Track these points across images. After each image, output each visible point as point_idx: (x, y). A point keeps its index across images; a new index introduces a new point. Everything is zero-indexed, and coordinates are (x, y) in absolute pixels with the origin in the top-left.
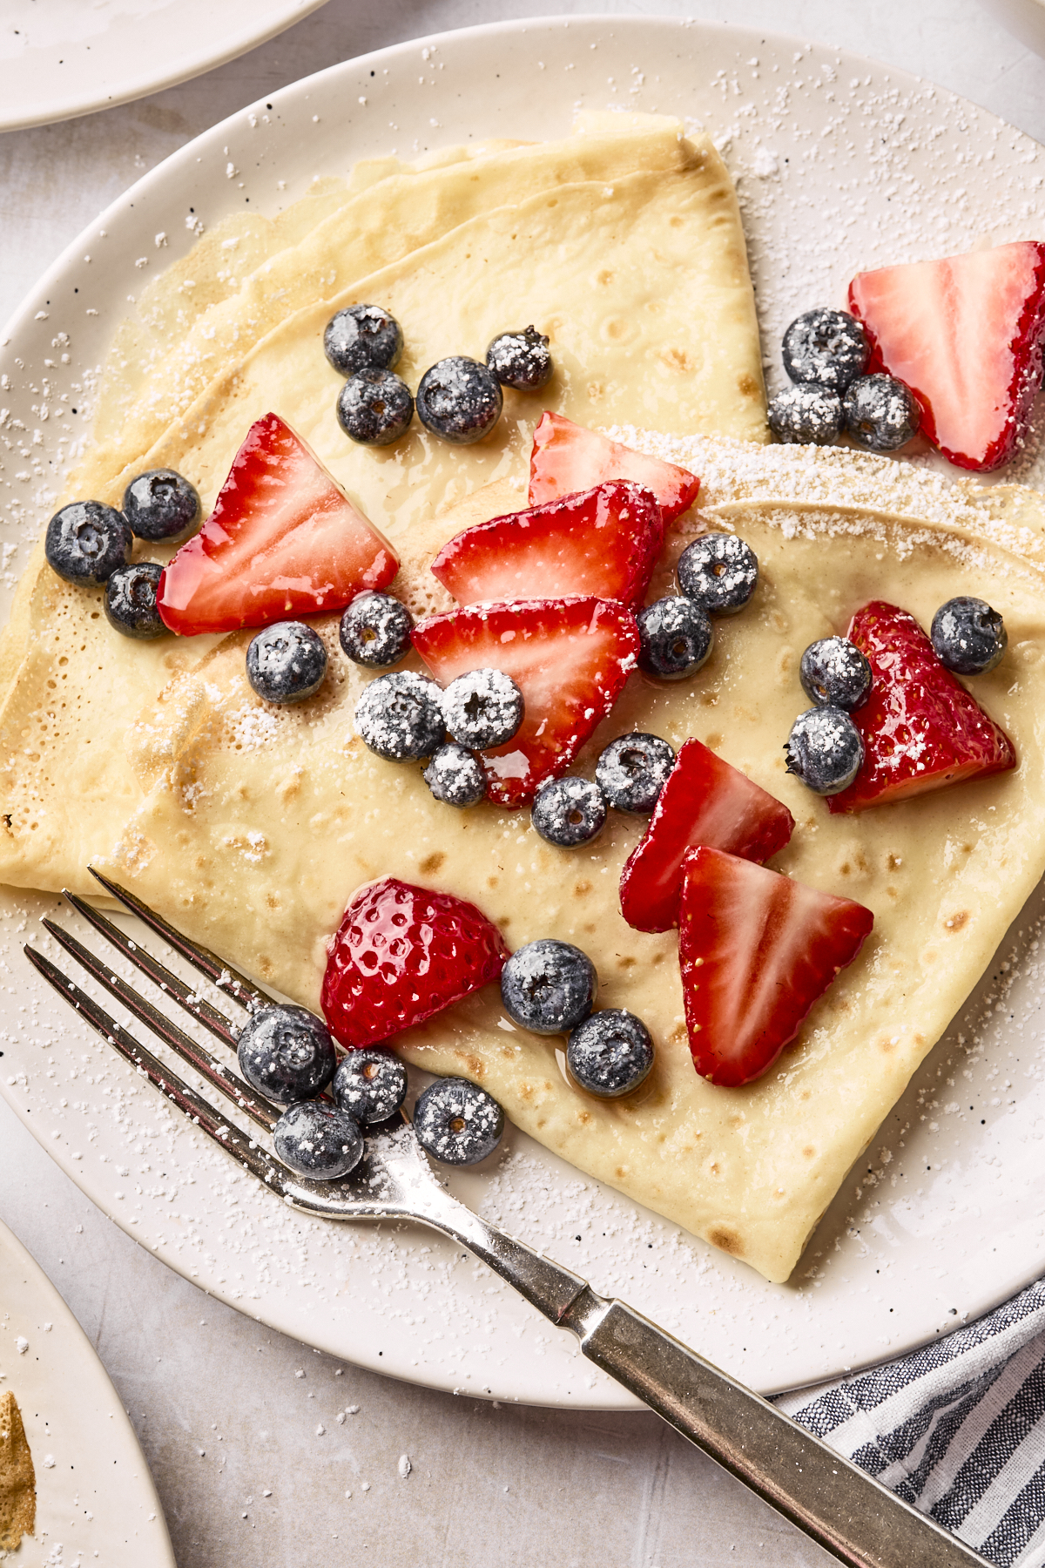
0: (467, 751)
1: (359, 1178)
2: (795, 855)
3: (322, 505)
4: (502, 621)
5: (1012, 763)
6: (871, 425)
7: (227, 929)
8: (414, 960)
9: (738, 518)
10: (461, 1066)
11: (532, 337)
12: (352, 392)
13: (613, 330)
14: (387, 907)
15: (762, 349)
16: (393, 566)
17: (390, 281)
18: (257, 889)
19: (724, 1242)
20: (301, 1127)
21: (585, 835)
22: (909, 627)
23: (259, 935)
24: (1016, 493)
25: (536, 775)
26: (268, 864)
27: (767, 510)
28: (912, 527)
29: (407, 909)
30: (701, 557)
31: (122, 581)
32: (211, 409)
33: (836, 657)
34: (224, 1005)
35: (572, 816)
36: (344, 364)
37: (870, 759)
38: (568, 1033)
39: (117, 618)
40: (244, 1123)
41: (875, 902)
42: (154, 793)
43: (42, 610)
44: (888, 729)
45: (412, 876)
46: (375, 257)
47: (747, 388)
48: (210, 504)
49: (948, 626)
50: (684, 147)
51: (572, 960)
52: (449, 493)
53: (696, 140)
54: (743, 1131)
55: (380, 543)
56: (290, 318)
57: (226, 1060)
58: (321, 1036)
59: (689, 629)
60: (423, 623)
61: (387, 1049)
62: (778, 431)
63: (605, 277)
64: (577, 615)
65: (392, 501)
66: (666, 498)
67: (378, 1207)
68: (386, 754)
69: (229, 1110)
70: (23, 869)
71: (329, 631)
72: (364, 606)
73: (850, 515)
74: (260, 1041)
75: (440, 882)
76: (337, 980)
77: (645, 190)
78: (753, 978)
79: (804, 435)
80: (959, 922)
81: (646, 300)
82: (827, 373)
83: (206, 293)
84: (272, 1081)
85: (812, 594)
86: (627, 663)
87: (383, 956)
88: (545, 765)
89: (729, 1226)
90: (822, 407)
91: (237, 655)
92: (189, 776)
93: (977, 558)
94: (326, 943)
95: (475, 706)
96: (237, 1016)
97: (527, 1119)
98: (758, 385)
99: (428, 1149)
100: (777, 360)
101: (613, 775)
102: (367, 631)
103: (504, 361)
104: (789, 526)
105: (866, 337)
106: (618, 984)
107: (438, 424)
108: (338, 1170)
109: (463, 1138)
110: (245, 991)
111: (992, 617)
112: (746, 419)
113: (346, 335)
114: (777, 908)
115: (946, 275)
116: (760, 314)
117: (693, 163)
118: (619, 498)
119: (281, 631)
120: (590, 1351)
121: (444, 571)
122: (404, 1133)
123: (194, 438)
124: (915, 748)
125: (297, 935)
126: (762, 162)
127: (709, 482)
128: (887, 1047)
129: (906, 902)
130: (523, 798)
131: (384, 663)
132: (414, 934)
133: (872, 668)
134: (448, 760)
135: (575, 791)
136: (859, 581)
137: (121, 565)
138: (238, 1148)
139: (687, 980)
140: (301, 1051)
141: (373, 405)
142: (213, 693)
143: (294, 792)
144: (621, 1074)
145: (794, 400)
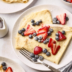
0: (40, 40)
1: (36, 61)
2: (56, 43)
3: (32, 29)
4: (41, 33)
5: (66, 38)
6: (58, 23)
7: (29, 49)
8: (38, 50)
9: (52, 28)
10: (41, 55)
11: (41, 20)
12: (32, 23)
13: (45, 19)
14: (37, 48)
15: (52, 20)
16: (35, 31)
17: (34, 18)
18: (30, 47)
19: (55, 62)
20: (33, 59)
21: (46, 43)
22: (61, 32)
23: (30, 50)
24: (65, 25)
25: (43, 40)
26: (31, 46)
27: (53, 27)
28: (60, 27)
29: (38, 48)
30: (50, 29)
31: (22, 34)
32: (26, 25)
33: (57, 34)
34: (29, 53)
35: (45, 42)
36: (32, 22)
37: (59, 38)
38: (46, 53)
39: (22, 35)
40: (31, 59)
41: (60, 45)
42: (25, 43)
43: (18, 35)
44: (60, 37)
45: (38, 46)
46: (33, 17)
47: (52, 22)
48: (26, 29)
49: (62, 32)
50: (47, 10)
51: (46, 49)
52: (38, 28)
53: (48, 10)
54: (55, 57)
55: (35, 30)
56: (29, 20)
57: (29, 56)
58: (34, 54)
59: (50, 33)
60: (37, 34)
61: (37, 55)
62: (53, 23)
63: (44, 17)
64: (44, 33)
65: (35, 28)
66: (48, 27)
67: (38, 62)
68: (36, 40)
69: (30, 58)
70: (19, 48)
71: (32, 35)
72: (34, 33)
73: (57, 27)
74: (31, 55)
75: (39, 46)
76: (34, 51)
77: (46, 13)
78: (55, 49)
79: (55, 24)
80: (64, 46)
81: (46, 18)
82: (55, 21)
83: (25, 19)
84: (32, 57)
85: (56, 31)
86: (47, 35)
87: (37, 50)
88: (44, 40)
89: (55, 61)
90: (55, 22)
91: (28, 36)
92: (26, 42)
93: (64, 29)
94: (34, 50)
95: (40, 37)
96: (30, 54)
97: (44, 57)
98: (52, 21)
99: (40, 59)
100: (53, 20)
101: (47, 40)
102: (34, 34)
103: (40, 21)
104: (54, 28)
105: (57, 19)
106: (48, 51)
107: (37, 25)
108: (35, 61)
109: (41, 58)
110: (30, 53)
111: (65, 31)
112: (52, 23)
113: (32, 21)
114: (55, 46)
115: (61, 15)
116: (52, 18)
117: (48, 11)
118: (46, 27)
119: (30, 35)
120: (49, 68)
121: (38, 31)
122: (38, 59)
123: (25, 26)
124: (61, 38)
125: (32, 49)
126: (51, 11)
127: (50, 26)
128: (61, 52)
129: (62, 45)
130: (43, 42)
131: (35, 36)
132: (38, 49)
133: (59, 34)
134: (39, 40)
135: (45, 41)
136: (58, 30)
137: (22, 33)
138: (30, 60)
139: (51, 50)
140: (33, 55)
141: (33, 24)
142: (27, 38)
143: (32, 43)
144: (49, 55)
145: (54, 22)
